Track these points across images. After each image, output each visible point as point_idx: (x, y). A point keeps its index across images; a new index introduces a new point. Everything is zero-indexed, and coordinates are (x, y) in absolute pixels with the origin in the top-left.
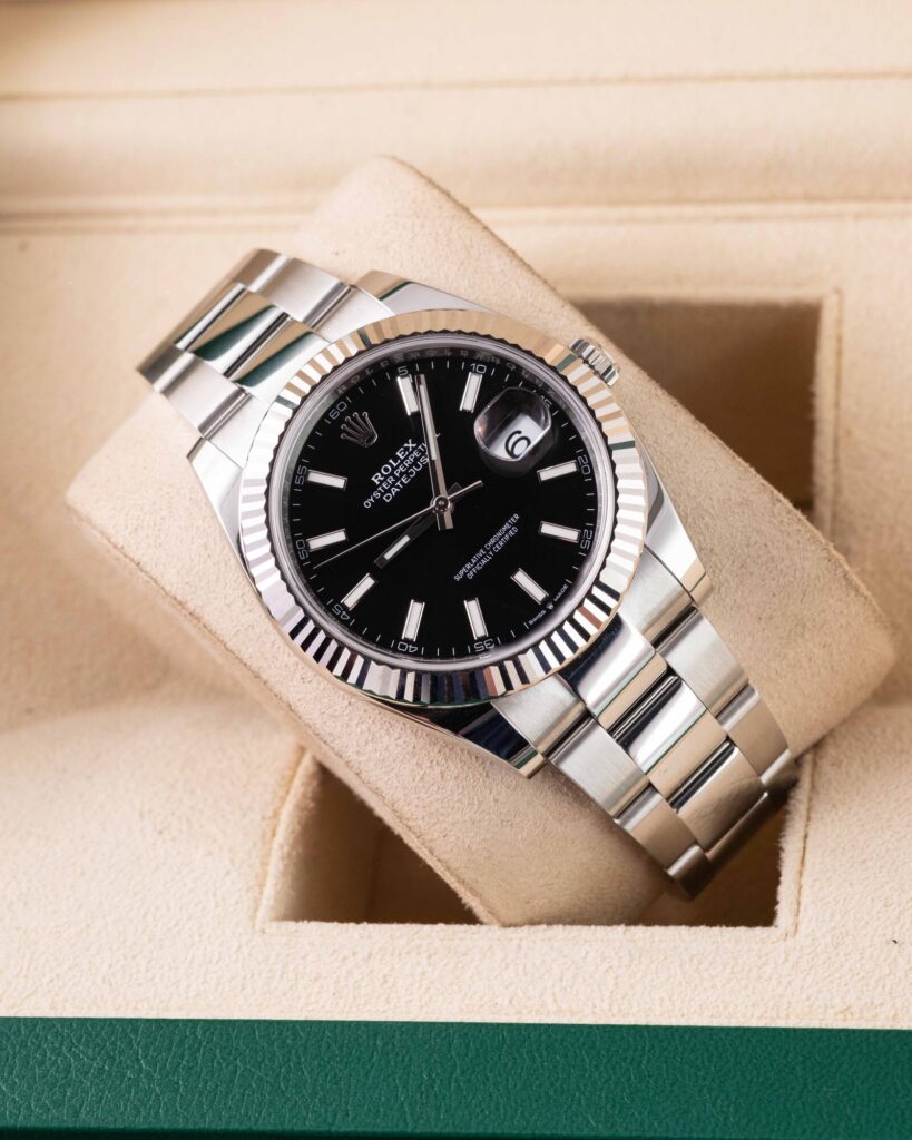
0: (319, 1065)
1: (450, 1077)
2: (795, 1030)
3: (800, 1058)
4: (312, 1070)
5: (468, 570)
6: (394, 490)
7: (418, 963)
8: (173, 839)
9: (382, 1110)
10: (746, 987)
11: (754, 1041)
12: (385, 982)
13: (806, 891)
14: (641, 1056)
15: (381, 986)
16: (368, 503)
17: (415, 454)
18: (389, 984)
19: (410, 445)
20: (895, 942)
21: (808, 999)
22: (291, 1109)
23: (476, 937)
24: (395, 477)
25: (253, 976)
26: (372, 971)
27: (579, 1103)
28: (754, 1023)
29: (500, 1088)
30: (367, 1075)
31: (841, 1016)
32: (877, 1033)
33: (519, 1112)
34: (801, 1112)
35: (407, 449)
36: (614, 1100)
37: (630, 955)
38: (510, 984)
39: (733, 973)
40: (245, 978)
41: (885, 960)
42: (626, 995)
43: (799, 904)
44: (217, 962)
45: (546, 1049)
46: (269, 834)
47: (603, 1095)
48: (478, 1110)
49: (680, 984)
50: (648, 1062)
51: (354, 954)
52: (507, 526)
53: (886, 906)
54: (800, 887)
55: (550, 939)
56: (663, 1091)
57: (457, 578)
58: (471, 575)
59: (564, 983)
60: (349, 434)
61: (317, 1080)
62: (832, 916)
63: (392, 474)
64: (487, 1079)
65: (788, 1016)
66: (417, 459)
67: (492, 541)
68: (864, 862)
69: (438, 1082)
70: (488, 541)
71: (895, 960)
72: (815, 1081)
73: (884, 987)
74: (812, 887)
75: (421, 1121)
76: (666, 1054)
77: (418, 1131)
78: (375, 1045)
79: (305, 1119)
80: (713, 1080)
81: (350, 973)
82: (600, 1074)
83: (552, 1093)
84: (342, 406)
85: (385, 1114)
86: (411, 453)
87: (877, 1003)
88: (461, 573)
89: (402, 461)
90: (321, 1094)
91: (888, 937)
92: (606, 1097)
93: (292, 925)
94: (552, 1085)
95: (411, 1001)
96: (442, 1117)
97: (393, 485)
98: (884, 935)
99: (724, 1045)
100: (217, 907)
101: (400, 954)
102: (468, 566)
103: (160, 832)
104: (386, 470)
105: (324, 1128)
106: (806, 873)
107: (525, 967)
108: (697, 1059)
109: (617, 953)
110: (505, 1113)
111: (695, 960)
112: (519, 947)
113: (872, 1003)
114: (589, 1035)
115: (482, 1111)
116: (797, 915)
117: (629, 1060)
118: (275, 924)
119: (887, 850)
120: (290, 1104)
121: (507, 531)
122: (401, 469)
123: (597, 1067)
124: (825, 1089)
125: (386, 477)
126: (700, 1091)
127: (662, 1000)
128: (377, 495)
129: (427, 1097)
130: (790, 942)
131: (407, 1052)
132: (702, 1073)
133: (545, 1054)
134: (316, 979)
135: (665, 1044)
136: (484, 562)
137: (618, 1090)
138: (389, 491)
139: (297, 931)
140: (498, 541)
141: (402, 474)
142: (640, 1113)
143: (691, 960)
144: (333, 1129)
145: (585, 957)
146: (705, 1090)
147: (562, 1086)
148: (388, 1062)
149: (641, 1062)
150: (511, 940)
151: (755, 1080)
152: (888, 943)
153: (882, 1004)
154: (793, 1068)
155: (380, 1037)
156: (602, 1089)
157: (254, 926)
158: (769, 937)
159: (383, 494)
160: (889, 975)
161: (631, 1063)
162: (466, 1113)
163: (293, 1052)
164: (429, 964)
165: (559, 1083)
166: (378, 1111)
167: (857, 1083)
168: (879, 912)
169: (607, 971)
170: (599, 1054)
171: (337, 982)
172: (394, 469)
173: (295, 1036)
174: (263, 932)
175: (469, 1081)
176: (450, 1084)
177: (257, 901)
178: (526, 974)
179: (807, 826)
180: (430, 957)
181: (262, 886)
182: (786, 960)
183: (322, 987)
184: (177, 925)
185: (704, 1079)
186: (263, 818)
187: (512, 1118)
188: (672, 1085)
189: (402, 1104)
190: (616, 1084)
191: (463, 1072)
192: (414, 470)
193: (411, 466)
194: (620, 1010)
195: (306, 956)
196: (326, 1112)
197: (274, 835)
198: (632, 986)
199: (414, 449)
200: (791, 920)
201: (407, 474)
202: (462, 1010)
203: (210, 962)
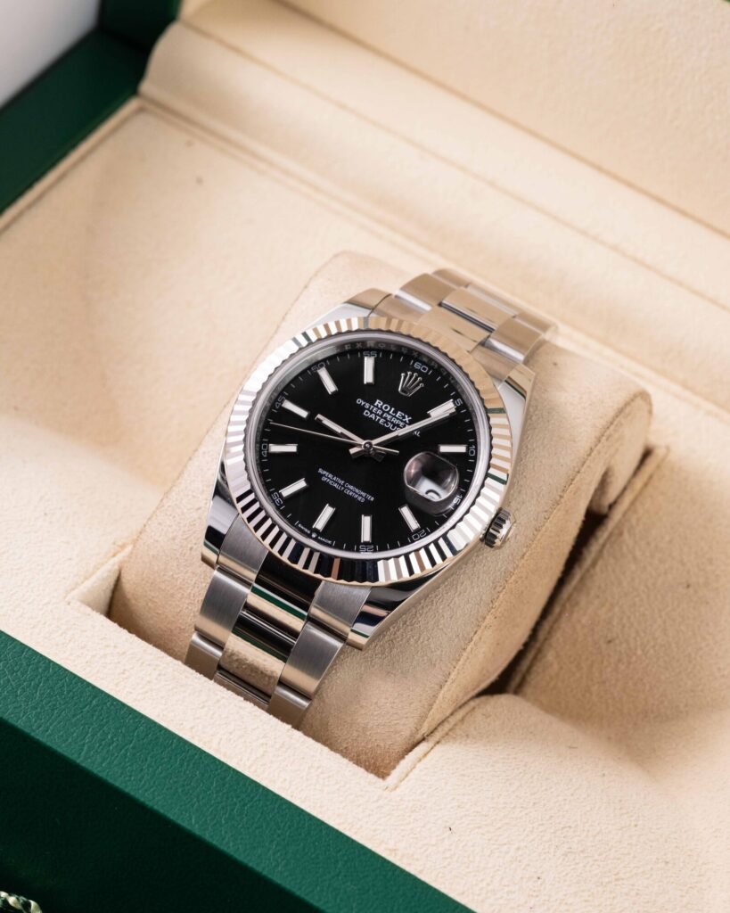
0: (50, 693)
1: (124, 747)
2: (353, 841)
3: (346, 858)
4: (43, 694)
7: (150, 675)
8: (51, 522)
9: (70, 740)
10: (341, 802)
11: (324, 832)
12: (123, 673)
13: (416, 771)
14: (249, 801)
15: (119, 674)
18: (125, 676)
20: (451, 829)
21: (374, 831)
22: (15, 708)
23: (196, 681)
25: (45, 623)
26: (119, 663)
27: (193, 806)
29: (151, 769)
30: (74, 716)
31: (389, 851)
32: (402, 871)
33: (152, 790)
34: (325, 889)
36: (215, 816)
37: (283, 744)
38: (198, 718)
39: (338, 790)
40: (39, 622)
41: (437, 836)
42: (265, 765)
43: (407, 775)
44: (29, 604)
45: (194, 764)
46: (111, 554)
47: (211, 810)
48: (128, 774)
49: (302, 778)
50: (251, 807)
51: (115, 647)
53: (459, 807)
54: (414, 767)
55: (241, 708)
56: (248, 828)
59: (231, 737)
61: (42, 701)
62: (422, 793)
64: (146, 760)
69: (115, 744)
71: (444, 839)
72: (345, 876)
73: (425, 851)
74: (421, 771)
75: (89, 760)
76: (265, 809)
77: (83, 765)
78: (91, 702)
79: (19, 718)
80: (284, 840)
81: (105, 656)
82: (217, 797)
83: (180, 790)
85: (70, 744)
87: (415, 857)
90: (39, 710)
91: (448, 824)
92: (212, 812)
93: (89, 610)
94: (183, 786)
95: (131, 693)
96: (104, 765)
98: (447, 822)
99: (304, 824)
100: (51, 573)
101: (143, 663)
103: (46, 514)
105: (27, 730)
106: (423, 761)
107: (213, 714)
108: (282, 822)
109: (275, 738)
110: (144, 785)
111: (320, 770)
112: (218, 701)
113: (413, 855)
114: (225, 770)
115: (130, 776)
116: (401, 781)
117: (240, 799)
118: (79, 603)
119: (482, 777)
120: (15, 705)
123: (217, 792)
124: (349, 884)
126: (272, 841)
127: (285, 780)
129: (102, 749)
130: (386, 793)
131: (108, 717)
132: (279, 832)
133: (191, 765)
134: (83, 648)
135: (268, 803)
137: (222, 812)
139: (89, 615)
142: (226, 832)
143: (318, 768)
144: (33, 734)
145: (254, 729)
146: (275, 842)
147: (189, 790)
148: (93, 715)
149: (246, 804)
150: (217, 695)
151: (309, 854)
152: (445, 827)
154: (337, 861)
155: (97, 699)
156: (211, 806)
157: (65, 597)
158: (375, 783)
160: (433, 845)
161: (240, 802)
162: (120, 772)
163: (39, 677)
164: (156, 679)
165: (189, 787)
166: (67, 740)
167: (371, 892)
168: (452, 808)
169: (263, 744)
170: (224, 785)
171: (94, 656)
173: (47, 668)
174: (69, 604)
175: (134, 755)
176: (121, 750)
177: (77, 585)
178: (212, 718)
179: (443, 737)
180: (159, 675)
181: (86, 578)
182: (377, 801)
183: (82, 654)
184: (18, 569)
185: (279, 836)
186: (114, 543)
187: (146, 791)
188: (256, 828)
189: (84, 744)
190: (223, 808)
191: (133, 748)
195: (85, 631)
196: (35, 722)
197: (114, 556)
198: (272, 762)
200: (395, 781)
202: (159, 716)
203: (24, 601)
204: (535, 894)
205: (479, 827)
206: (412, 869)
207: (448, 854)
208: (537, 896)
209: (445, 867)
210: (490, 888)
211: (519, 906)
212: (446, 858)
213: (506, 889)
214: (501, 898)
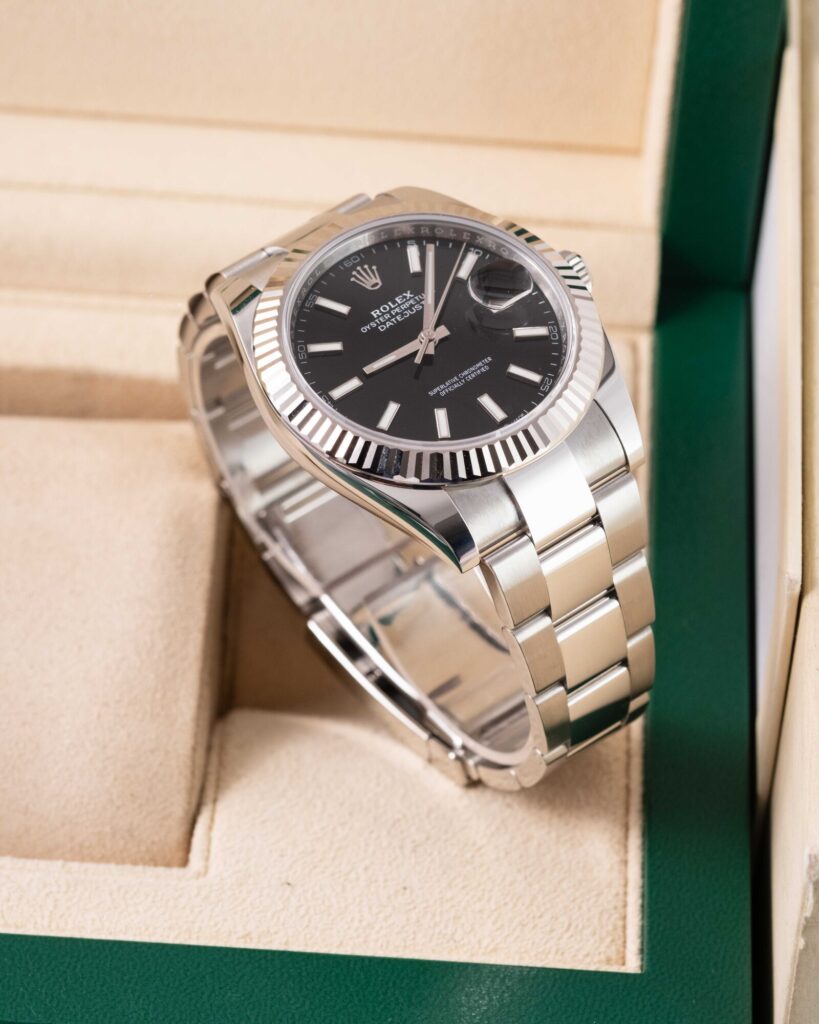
3: (210, 970)
5: (442, 389)
6: (389, 324)
10: (164, 914)
11: (171, 954)
13: (215, 841)
14: (76, 962)
16: (365, 329)
17: (412, 302)
19: (408, 295)
20: (289, 884)
21: (216, 925)
24: (391, 315)
27: (23, 997)
28: (170, 940)
31: (242, 940)
32: (271, 953)
34: (209, 1012)
35: (405, 297)
36: (52, 996)
39: (154, 902)
41: (281, 898)
42: (64, 915)
43: (209, 852)
47: (43, 991)
49: (109, 909)
50: (82, 966)
52: (480, 364)
53: (281, 856)
54: (210, 839)
56: (93, 991)
57: (431, 393)
58: (443, 394)
59: (10, 903)
60: (358, 279)
62: (237, 861)
63: (389, 312)
65: (198, 938)
66: (412, 306)
67: (466, 373)
68: (264, 822)
70: (463, 371)
71: (289, 898)
72: (221, 988)
73: (278, 919)
74: (220, 839)
76: (98, 961)
80: (136, 983)
82: (41, 975)
84: (355, 259)
86: (407, 301)
87: (272, 930)
88: (435, 391)
89: (399, 305)
91: (283, 880)
92: (46, 993)
97: (389, 320)
98: (279, 879)
102: (442, 387)
104: (385, 309)
106: (215, 828)
113: (269, 931)
114: (32, 942)
116: (208, 860)
117: (66, 965)
121: (480, 368)
122: (397, 310)
123: (39, 969)
124: (229, 994)
125: (384, 314)
126: (126, 991)
127: (94, 920)
128: (373, 325)
130: (201, 880)
135: (97, 954)
136: (456, 386)
137: (56, 987)
138: (384, 323)
140: (471, 373)
141: (397, 314)
142: (74, 1007)
143: (119, 890)
146: (129, 991)
147: (8, 982)
149: (76, 966)
151: (171, 985)
152: (281, 885)
153: (276, 933)
154: (204, 977)
156: (42, 987)
158: (184, 876)
159: (378, 325)
160: (283, 910)
161: (68, 967)
167: (256, 990)
168: (276, 861)
169: (48, 895)
170: (40, 958)
172: (391, 309)
179: (215, 792)
182: (198, 893)
185: (129, 982)
188: (102, 986)
190: (55, 983)
192: (408, 313)
193: (406, 309)
194: (58, 927)
198: (69, 909)
199: (411, 298)
200: (201, 863)
201: (402, 314)
204: (412, 906)
205: (315, 867)
206: (276, 944)
207: (302, 911)
208: (415, 908)
209: (307, 926)
210: (364, 923)
211: (403, 927)
212: (303, 917)
213: (381, 916)
214: (381, 928)
